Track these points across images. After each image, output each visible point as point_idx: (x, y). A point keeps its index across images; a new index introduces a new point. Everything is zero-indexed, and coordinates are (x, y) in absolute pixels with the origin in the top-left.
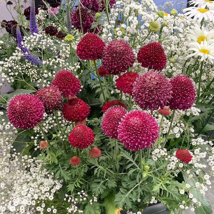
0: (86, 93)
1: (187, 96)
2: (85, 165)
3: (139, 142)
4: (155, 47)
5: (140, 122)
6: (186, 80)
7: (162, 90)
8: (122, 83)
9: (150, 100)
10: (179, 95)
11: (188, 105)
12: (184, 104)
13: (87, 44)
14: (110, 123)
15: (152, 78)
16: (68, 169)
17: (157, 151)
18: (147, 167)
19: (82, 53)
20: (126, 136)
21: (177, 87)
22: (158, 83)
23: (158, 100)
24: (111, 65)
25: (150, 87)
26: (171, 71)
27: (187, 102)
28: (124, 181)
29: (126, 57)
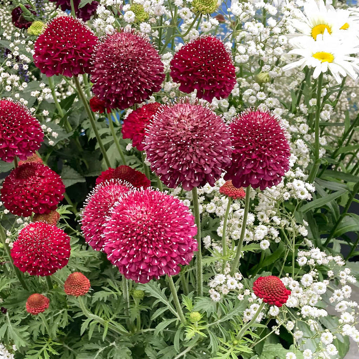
0: (81, 150)
1: (269, 158)
2: (63, 312)
3: (148, 261)
4: (208, 47)
5: (150, 216)
6: (267, 122)
7: (207, 144)
8: (134, 128)
9: (179, 166)
10: (250, 155)
11: (272, 177)
12: (261, 175)
13: (54, 40)
14: (96, 220)
15: (183, 116)
16: (23, 323)
17: (219, 279)
18: (196, 316)
19: (44, 61)
20: (119, 248)
21: (245, 138)
22: (196, 127)
23: (197, 166)
24: (109, 87)
25: (178, 136)
26: (254, 101)
27: (269, 171)
28: (152, 345)
29: (141, 69)
